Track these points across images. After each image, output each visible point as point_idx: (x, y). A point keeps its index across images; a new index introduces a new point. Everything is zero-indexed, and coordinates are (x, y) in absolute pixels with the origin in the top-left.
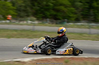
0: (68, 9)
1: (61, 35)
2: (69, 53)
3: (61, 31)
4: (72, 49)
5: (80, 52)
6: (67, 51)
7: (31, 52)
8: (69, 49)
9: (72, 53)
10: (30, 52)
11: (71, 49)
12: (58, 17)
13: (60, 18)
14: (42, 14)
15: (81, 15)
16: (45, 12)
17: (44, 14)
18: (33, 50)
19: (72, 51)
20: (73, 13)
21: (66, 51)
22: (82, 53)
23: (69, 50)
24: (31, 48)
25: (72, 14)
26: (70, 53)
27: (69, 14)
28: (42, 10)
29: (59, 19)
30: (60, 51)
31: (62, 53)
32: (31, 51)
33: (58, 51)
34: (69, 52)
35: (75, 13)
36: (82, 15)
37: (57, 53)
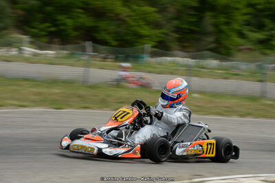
0: (134, 11)
12: (99, 36)
13: (108, 38)
14: (48, 25)
15: (173, 32)
16: (60, 17)
17: (55, 26)
20: (148, 23)
25: (146, 28)
27: (139, 26)
28: (49, 9)
29: (105, 43)
35: (157, 25)
36: (178, 30)
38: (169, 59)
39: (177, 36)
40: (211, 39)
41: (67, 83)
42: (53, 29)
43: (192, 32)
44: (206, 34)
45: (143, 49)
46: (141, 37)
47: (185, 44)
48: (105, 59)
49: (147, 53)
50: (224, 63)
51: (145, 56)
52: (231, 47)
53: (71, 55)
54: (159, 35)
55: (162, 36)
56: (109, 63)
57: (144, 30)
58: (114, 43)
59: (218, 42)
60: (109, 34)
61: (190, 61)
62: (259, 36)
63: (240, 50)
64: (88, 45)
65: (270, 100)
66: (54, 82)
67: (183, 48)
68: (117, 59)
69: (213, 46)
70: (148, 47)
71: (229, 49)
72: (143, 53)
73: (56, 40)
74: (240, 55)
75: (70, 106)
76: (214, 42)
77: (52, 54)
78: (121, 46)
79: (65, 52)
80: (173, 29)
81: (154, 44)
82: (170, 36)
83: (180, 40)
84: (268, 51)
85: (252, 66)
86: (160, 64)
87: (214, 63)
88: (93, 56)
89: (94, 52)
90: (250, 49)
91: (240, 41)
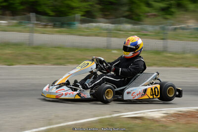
1: (130, 54)
2: (152, 97)
3: (132, 47)
4: (158, 86)
5: (175, 93)
6: (149, 92)
7: (67, 97)
8: (153, 86)
9: (159, 96)
10: (63, 97)
11: (157, 88)
18: (70, 91)
19: (158, 92)
21: (145, 91)
22: (180, 95)
23: (152, 89)
24: (65, 88)
26: (155, 97)
30: (132, 92)
31: (136, 98)
32: (66, 94)
33: (128, 93)
34: (153, 95)
37: (126, 97)
38: (94, 24)
39: (100, 7)
40: (126, 8)
41: (17, 45)
42: (4, 4)
43: (112, 3)
44: (122, 5)
45: (75, 17)
46: (73, 8)
47: (106, 13)
48: (45, 26)
49: (78, 21)
50: (136, 27)
51: (76, 23)
52: (141, 14)
53: (20, 24)
54: (87, 7)
55: (89, 7)
56: (49, 29)
57: (75, 3)
58: (52, 13)
59: (131, 10)
60: (49, 6)
61: (111, 26)
62: (162, 5)
63: (148, 16)
64: (32, 15)
65: (170, 53)
66: (7, 44)
67: (105, 16)
68: (55, 26)
69: (127, 13)
70: (78, 16)
71: (140, 16)
72: (74, 21)
73: (7, 12)
74: (148, 20)
75: (19, 63)
76: (127, 11)
77: (5, 23)
78: (57, 16)
79: (15, 22)
80: (97, 2)
81: (82, 13)
82: (95, 7)
83: (102, 10)
84: (168, 16)
85: (157, 28)
86: (88, 28)
87: (128, 26)
88: (37, 24)
89: (37, 21)
90: (155, 15)
91: (147, 9)
